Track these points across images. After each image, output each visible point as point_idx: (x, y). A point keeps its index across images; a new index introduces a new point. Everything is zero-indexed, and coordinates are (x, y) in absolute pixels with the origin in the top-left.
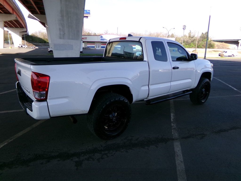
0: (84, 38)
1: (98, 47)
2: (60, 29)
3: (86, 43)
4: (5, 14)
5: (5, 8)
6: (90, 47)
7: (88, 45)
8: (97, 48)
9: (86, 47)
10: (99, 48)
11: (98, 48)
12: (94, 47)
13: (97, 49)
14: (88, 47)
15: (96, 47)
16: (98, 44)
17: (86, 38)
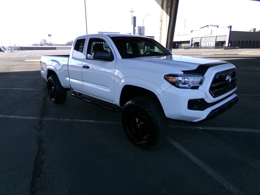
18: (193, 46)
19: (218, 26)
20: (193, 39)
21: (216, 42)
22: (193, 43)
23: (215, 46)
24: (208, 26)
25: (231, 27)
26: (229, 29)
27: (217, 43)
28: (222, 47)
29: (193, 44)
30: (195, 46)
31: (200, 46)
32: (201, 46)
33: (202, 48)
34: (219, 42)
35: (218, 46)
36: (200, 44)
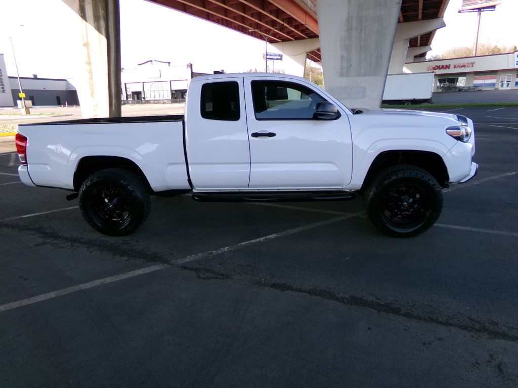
0: (466, 65)
1: (505, 83)
2: (342, 57)
3: (472, 76)
4: (310, 40)
5: (309, 29)
6: (481, 85)
7: (476, 82)
8: (502, 86)
9: (469, 88)
10: (508, 85)
11: (505, 88)
12: (494, 85)
13: (501, 89)
14: (476, 86)
15: (500, 84)
16: (505, 78)
17: (473, 64)
18: (129, 99)
19: (169, 63)
20: (127, 84)
21: (171, 90)
22: (128, 93)
23: (172, 98)
24: (151, 61)
25: (191, 65)
26: (189, 69)
27: (174, 92)
28: (183, 99)
29: (130, 95)
30: (134, 99)
31: (144, 98)
32: (146, 99)
33: (148, 102)
34: (176, 91)
35: (176, 98)
36: (143, 96)
